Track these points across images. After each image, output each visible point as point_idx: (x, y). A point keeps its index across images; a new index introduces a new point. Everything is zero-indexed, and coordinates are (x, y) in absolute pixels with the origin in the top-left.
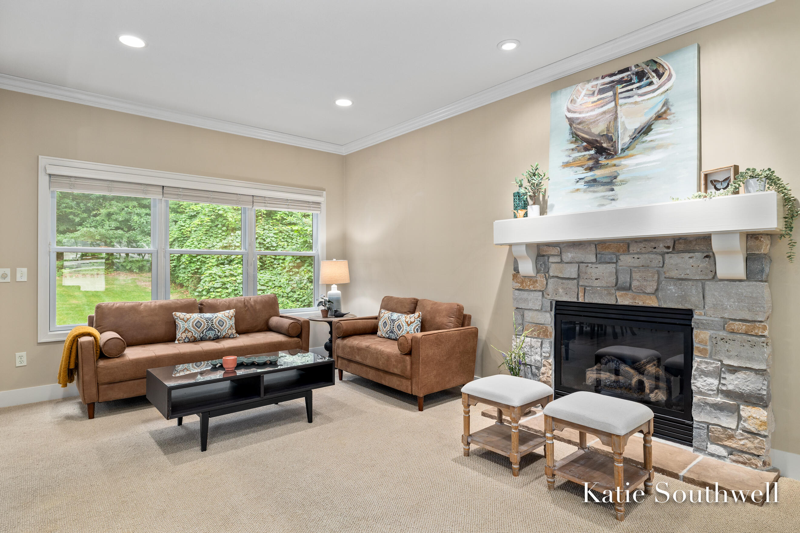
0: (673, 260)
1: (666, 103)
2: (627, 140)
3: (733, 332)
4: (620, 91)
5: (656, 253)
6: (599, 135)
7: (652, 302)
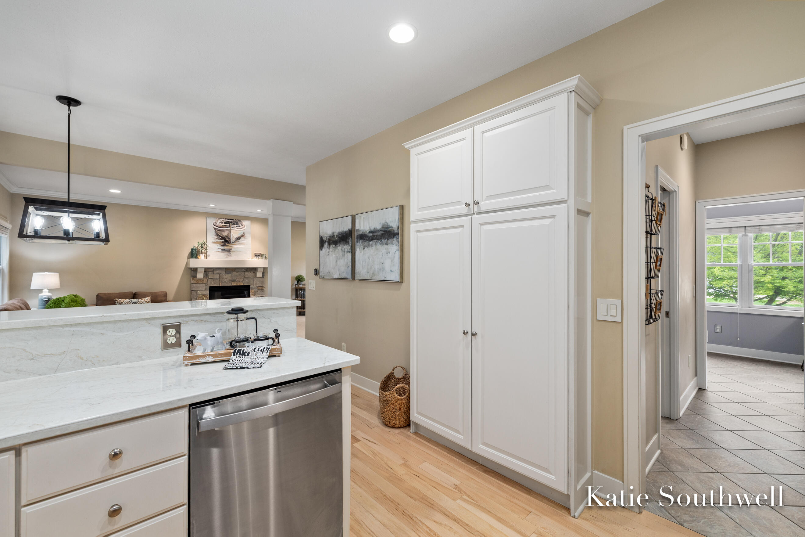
0: (246, 273)
1: (244, 233)
2: (234, 240)
3: (259, 289)
4: (231, 225)
5: (242, 271)
6: (225, 236)
7: (242, 284)
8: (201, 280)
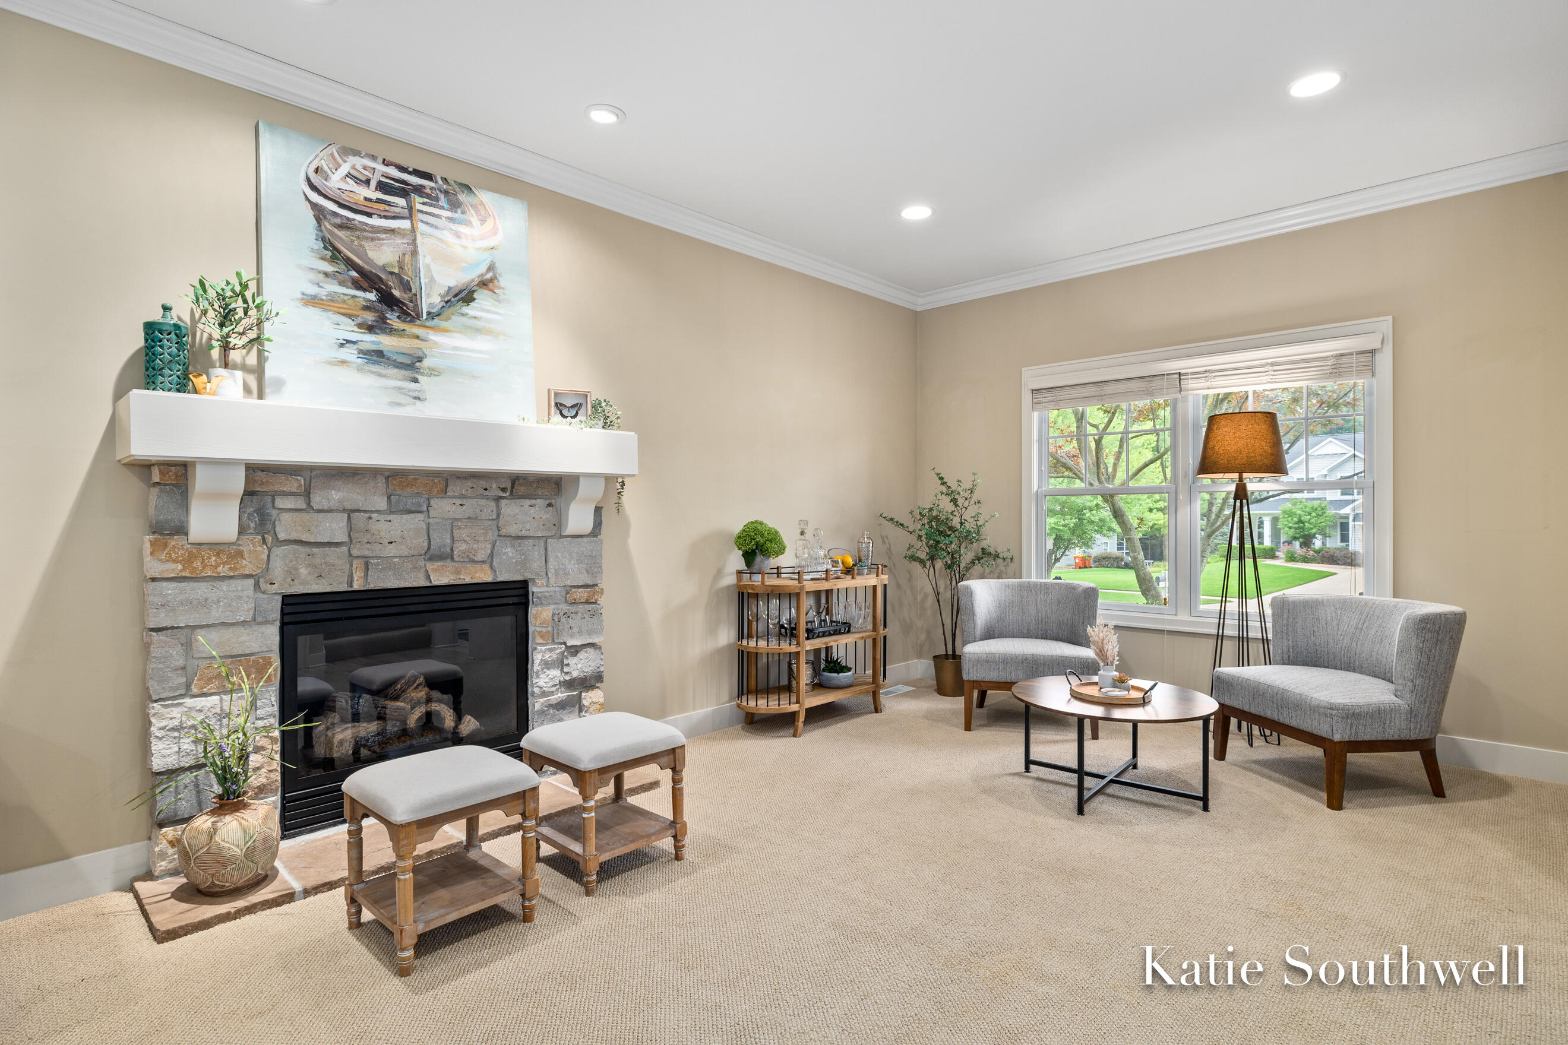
0: (511, 509)
1: (491, 268)
2: (436, 300)
3: (574, 603)
4: (419, 207)
5: (487, 498)
6: (383, 268)
7: (483, 575)
8: (218, 555)
